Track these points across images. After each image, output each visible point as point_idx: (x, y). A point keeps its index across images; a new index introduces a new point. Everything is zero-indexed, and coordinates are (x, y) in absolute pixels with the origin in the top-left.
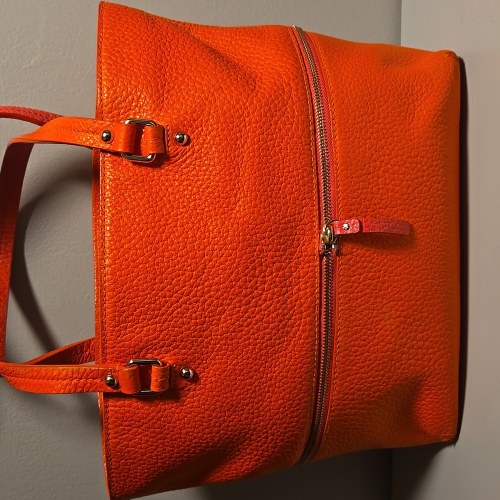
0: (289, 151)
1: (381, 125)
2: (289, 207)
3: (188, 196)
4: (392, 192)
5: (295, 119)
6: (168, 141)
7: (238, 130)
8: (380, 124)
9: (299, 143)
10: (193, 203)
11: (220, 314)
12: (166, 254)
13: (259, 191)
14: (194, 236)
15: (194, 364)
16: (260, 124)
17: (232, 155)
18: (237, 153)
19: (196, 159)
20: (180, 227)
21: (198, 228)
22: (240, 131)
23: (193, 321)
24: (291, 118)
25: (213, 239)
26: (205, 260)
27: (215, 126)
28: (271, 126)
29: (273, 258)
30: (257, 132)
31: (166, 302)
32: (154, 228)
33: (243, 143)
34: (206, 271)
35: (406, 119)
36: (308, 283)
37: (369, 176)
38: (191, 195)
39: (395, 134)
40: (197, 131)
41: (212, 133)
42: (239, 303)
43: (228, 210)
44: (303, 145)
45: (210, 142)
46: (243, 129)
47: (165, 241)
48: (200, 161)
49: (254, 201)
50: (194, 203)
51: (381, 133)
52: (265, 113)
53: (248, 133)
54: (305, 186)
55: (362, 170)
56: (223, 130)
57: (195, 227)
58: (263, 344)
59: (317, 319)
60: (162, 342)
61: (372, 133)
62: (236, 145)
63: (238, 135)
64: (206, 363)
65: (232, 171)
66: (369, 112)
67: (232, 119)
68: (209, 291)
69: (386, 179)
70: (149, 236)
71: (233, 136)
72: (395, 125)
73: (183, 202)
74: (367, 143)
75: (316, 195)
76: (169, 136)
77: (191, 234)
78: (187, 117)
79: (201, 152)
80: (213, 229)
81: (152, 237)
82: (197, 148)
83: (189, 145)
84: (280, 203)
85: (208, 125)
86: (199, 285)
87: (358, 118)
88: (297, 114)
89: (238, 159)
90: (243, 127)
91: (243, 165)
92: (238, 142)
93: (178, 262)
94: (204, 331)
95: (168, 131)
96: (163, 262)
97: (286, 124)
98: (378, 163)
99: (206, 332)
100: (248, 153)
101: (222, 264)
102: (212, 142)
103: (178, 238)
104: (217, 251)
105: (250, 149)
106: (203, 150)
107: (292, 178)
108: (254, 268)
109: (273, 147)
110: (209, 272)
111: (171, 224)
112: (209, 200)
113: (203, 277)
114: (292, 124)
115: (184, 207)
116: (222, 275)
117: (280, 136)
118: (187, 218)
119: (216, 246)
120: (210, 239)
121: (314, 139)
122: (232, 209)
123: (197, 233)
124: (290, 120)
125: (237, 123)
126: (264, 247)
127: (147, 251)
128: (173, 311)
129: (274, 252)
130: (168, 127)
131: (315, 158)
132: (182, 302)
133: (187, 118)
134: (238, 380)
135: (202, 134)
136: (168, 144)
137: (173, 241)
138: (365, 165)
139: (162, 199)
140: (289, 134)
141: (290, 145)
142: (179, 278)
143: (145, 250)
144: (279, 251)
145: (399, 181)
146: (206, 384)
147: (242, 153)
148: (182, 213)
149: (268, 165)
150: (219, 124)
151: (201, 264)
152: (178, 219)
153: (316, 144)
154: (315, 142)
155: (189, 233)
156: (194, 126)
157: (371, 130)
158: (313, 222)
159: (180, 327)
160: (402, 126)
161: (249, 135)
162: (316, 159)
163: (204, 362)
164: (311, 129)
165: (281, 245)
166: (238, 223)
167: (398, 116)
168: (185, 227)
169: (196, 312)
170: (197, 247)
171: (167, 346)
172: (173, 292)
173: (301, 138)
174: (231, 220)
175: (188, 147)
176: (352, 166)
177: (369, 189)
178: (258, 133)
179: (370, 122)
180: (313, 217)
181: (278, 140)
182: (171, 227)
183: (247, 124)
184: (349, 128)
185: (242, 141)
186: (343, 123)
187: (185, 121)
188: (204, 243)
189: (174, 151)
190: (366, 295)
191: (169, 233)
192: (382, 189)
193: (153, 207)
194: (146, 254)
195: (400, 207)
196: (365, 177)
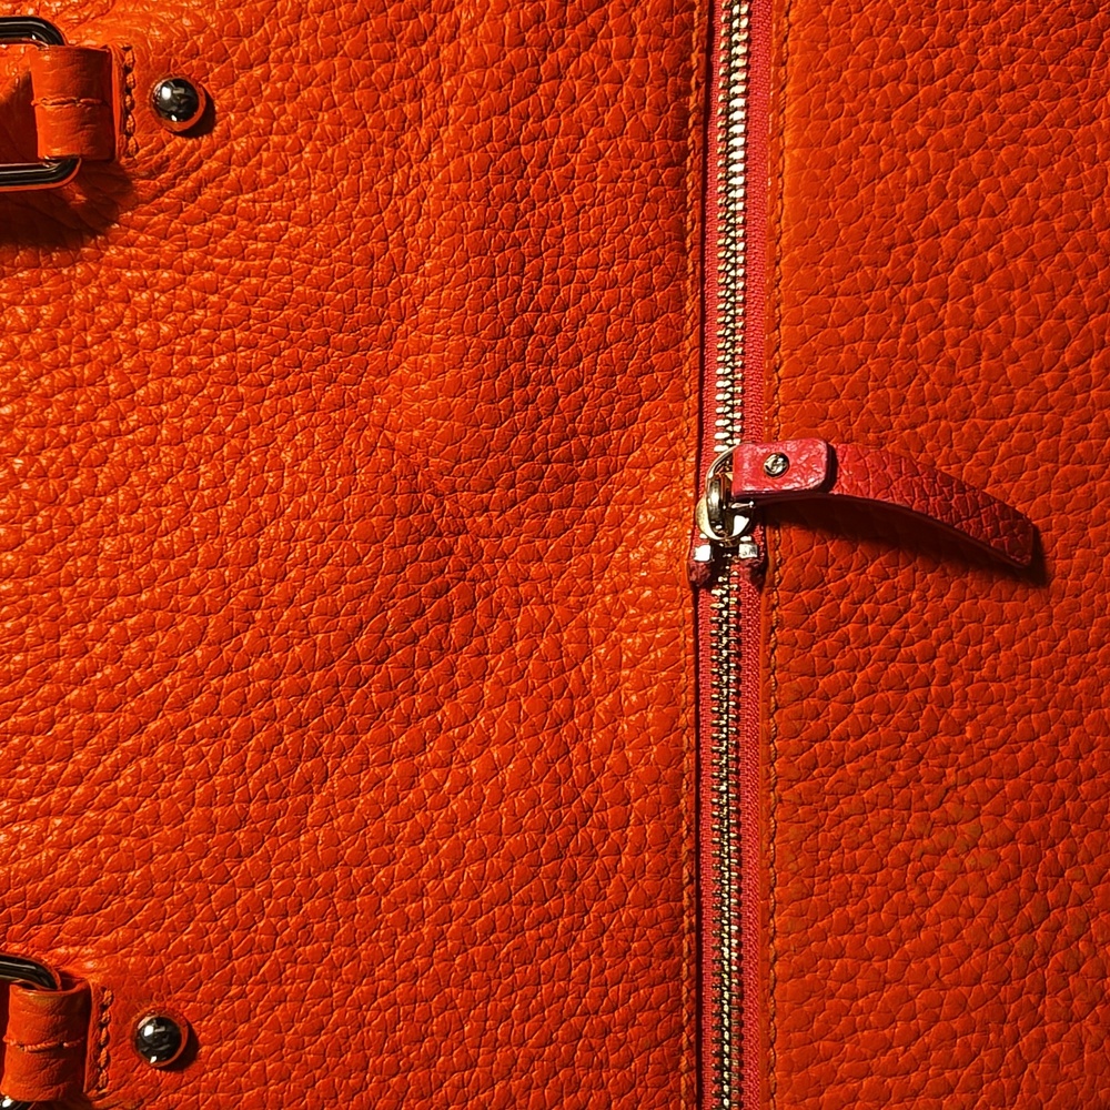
0: (599, 186)
1: (976, 93)
2: (585, 400)
3: (205, 332)
4: (993, 356)
5: (632, 63)
6: (126, 112)
7: (409, 90)
8: (971, 89)
9: (641, 157)
10: (224, 358)
11: (306, 786)
12: (108, 545)
13: (475, 334)
14: (220, 481)
15: (194, 999)
16: (497, 72)
17: (379, 187)
18: (397, 179)
19: (239, 191)
20: (169, 444)
21: (239, 455)
22: (417, 95)
23: (196, 812)
24: (620, 57)
25: (292, 495)
26: (258, 573)
27: (318, 67)
28: (539, 83)
29: (517, 585)
30: (482, 103)
31: (94, 729)
32: (65, 445)
33: (423, 140)
34: (258, 616)
35: (1085, 75)
36: (651, 685)
37: (905, 293)
38: (217, 328)
39: (1028, 133)
40: (243, 79)
41: (305, 94)
42: (383, 745)
43: (357, 393)
44: (653, 167)
45: (293, 128)
46: (428, 89)
47: (105, 495)
48: (254, 201)
49: (453, 371)
50: (230, 359)
51: (973, 124)
52: (519, 31)
53: (447, 103)
54: (652, 321)
55: (876, 265)
56: (348, 86)
57: (225, 449)
58: (475, 918)
59: (689, 830)
60: (64, 892)
61: (932, 126)
62: (396, 147)
63: (408, 108)
64: (242, 995)
65: (374, 246)
66: (933, 39)
67: (388, 45)
68: (267, 696)
69: (974, 307)
70: (46, 475)
71: (387, 113)
72: (1035, 97)
73: (187, 353)
74: (908, 164)
75: (693, 359)
76: (128, 91)
77: (210, 475)
78: (209, 18)
79: (260, 165)
80: (296, 461)
81: (55, 477)
82: (240, 145)
83: (209, 130)
84: (552, 382)
85: (292, 59)
86: (228, 671)
87: (883, 62)
88: (641, 43)
89: (400, 203)
90: (428, 80)
91: (421, 226)
92: (408, 137)
93: (152, 579)
94: (240, 857)
95: (127, 70)
96: (91, 572)
97: (596, 80)
98: (946, 242)
99: (248, 861)
100: (442, 182)
101: (323, 592)
102: (301, 128)
103: (157, 485)
104: (307, 543)
105: (451, 166)
106: (265, 155)
107: (604, 289)
108: (446, 617)
109: (542, 166)
110: (271, 621)
111: (133, 431)
112: (286, 353)
113: (246, 638)
114: (621, 82)
115: (190, 370)
116: (320, 636)
117: (569, 125)
118: (196, 413)
119: (302, 525)
120: (284, 498)
121: (698, 145)
122: (372, 392)
123: (232, 471)
124: (615, 63)
125: (408, 63)
126: (482, 541)
127: (34, 531)
128: (117, 769)
129: (523, 562)
130: (129, 56)
131: (697, 218)
132: (156, 732)
133: (207, 25)
134: (375, 1073)
135: (266, 93)
136: (123, 124)
137: (136, 497)
138: (890, 248)
139: (105, 335)
140: (606, 117)
141: (607, 164)
142: (151, 638)
143: (25, 527)
144: (540, 559)
145: (1026, 319)
146: (239, 1090)
147: (417, 182)
148: (179, 392)
149: (516, 233)
150: (336, 62)
151: (242, 588)
152: (162, 417)
153: (705, 163)
154: (705, 157)
155: (202, 468)
156: (235, 59)
157: (930, 112)
158: (674, 457)
159: (144, 835)
160: (1065, 102)
161: (451, 111)
162: (703, 219)
163: (234, 990)
164: (692, 105)
165: (546, 537)
166: (391, 446)
167: (1056, 60)
168: (190, 445)
169: (211, 777)
170: (231, 523)
171: (85, 912)
172: (124, 691)
173: (649, 140)
174: (366, 432)
175: (205, 140)
176: (838, 250)
177: (901, 340)
178: (487, 106)
179: (932, 80)
180: (675, 438)
181: (560, 141)
182: (133, 443)
183: (445, 69)
184: (842, 101)
185: (423, 132)
186: (818, 80)
187: (199, 33)
188: (257, 508)
189: (151, 152)
190: (877, 748)
191: (124, 465)
192: (956, 344)
193: (68, 366)
194: (30, 542)
195: (1024, 417)
196: (887, 293)
